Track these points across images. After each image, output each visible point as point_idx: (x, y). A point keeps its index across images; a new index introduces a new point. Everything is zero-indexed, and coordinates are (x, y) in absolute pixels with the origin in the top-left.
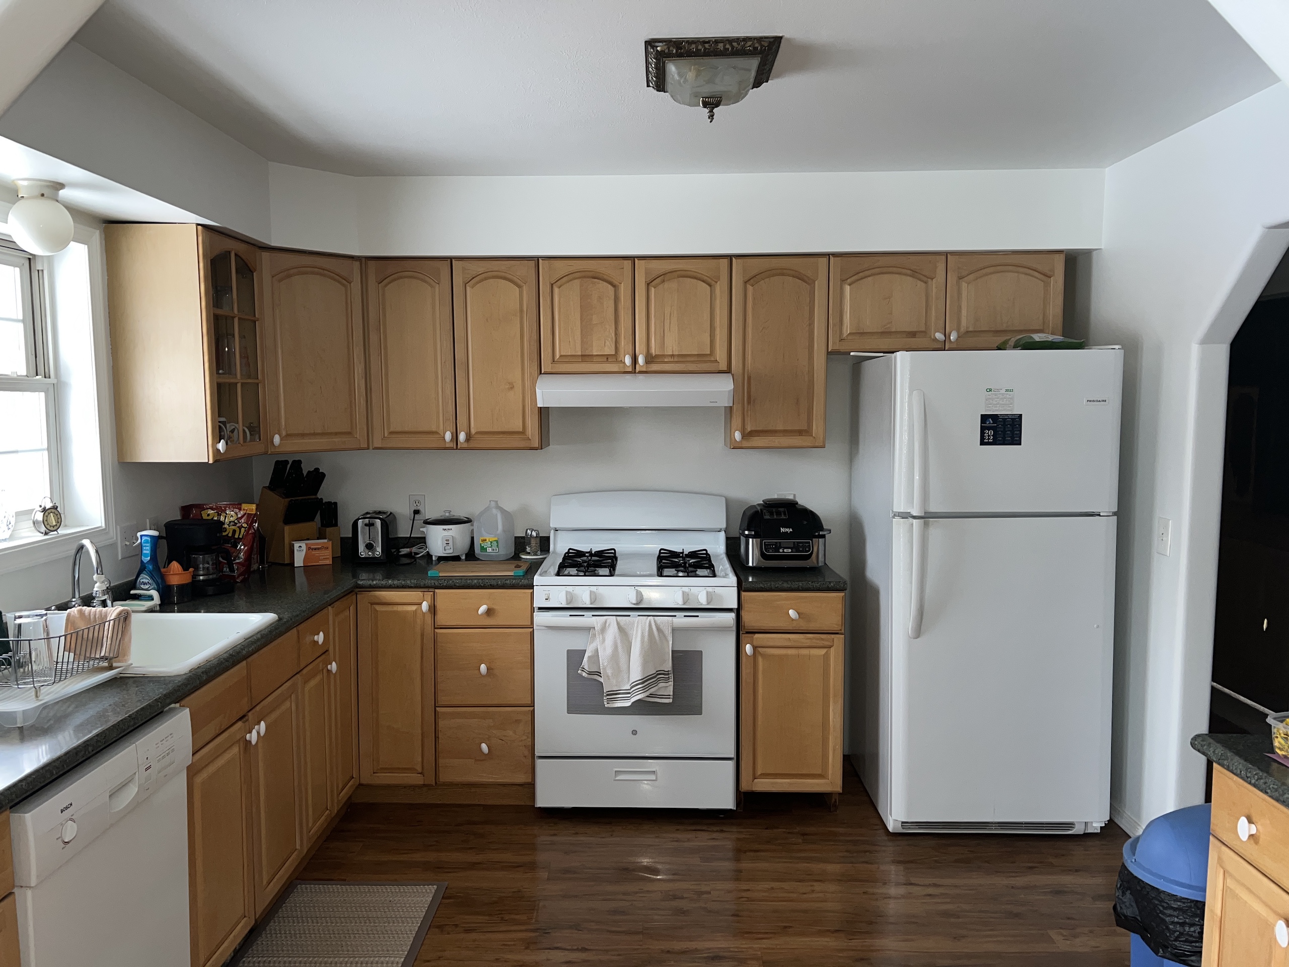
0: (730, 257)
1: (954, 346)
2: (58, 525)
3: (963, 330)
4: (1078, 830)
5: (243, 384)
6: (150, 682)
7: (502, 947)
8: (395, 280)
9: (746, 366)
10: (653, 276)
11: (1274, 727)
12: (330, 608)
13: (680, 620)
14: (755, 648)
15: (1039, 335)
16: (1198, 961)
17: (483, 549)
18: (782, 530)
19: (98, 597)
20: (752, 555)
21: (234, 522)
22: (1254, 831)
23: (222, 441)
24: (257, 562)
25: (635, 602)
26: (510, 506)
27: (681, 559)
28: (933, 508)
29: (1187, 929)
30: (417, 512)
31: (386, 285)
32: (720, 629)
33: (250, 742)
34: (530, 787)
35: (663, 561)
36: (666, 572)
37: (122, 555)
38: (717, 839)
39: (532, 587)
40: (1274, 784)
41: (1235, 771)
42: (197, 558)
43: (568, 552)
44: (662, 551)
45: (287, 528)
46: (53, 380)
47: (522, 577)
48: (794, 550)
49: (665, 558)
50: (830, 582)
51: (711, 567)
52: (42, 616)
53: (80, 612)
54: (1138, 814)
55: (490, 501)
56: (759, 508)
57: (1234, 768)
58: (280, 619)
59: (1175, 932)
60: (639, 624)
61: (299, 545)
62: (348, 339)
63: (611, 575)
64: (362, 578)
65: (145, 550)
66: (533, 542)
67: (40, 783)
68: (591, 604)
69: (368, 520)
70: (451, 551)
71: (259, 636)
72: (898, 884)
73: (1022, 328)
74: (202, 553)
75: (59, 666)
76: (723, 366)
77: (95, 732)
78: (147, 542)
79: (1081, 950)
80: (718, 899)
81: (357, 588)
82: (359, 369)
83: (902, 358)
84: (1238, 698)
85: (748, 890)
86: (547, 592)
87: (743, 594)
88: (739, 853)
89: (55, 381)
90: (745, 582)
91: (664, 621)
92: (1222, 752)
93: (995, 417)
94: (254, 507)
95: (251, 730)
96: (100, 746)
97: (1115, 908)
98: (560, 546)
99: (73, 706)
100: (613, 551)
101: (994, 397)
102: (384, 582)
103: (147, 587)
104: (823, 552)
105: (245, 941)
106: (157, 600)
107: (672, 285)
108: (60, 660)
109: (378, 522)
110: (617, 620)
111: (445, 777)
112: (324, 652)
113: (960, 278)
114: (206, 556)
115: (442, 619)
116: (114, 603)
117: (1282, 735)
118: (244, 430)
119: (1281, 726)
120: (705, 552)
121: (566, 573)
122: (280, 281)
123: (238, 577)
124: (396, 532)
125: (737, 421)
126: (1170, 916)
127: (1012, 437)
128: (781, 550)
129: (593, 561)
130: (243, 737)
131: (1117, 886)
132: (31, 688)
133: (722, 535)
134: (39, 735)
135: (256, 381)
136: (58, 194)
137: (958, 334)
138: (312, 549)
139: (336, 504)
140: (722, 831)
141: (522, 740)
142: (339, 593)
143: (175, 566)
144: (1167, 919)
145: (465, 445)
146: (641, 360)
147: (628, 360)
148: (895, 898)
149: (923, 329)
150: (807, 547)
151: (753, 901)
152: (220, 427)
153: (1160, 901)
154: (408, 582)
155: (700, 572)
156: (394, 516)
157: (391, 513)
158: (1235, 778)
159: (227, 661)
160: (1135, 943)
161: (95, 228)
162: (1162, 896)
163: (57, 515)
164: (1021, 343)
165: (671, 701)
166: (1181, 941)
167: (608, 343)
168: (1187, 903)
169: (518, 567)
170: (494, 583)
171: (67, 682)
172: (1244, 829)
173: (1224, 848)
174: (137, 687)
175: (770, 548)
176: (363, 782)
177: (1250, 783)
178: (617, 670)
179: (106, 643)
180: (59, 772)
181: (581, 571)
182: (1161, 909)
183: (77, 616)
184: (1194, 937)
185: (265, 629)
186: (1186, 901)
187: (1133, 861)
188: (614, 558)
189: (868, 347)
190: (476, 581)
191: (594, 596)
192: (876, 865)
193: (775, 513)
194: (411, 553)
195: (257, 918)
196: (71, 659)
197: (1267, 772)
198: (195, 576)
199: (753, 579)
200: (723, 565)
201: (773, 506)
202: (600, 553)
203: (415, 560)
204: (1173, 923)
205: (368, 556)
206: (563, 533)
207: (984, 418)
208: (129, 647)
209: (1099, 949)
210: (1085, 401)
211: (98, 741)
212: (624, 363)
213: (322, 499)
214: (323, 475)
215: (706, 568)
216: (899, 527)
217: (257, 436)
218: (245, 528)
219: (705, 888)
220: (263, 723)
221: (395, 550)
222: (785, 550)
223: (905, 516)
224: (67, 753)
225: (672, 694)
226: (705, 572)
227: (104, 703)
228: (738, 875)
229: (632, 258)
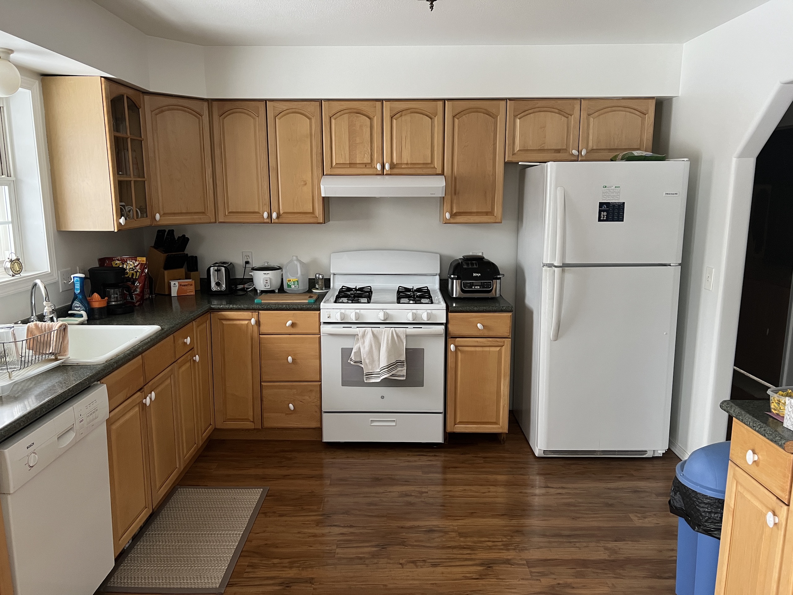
0: (444, 100)
1: (584, 159)
2: (21, 270)
3: (590, 148)
4: (649, 455)
5: (135, 181)
6: (81, 368)
7: (302, 525)
8: (229, 114)
9: (453, 172)
10: (394, 112)
11: (772, 396)
12: (194, 322)
13: (411, 330)
14: (456, 347)
15: (637, 151)
16: (719, 534)
17: (289, 286)
18: (474, 275)
19: (47, 316)
20: (456, 289)
21: (132, 268)
22: (756, 458)
23: (123, 217)
24: (148, 294)
25: (383, 319)
26: (306, 259)
27: (412, 292)
28: (568, 261)
29: (713, 515)
30: (247, 263)
31: (224, 118)
32: (436, 335)
33: (146, 404)
34: (320, 430)
35: (401, 294)
36: (402, 300)
37: (62, 289)
38: (432, 461)
39: (319, 309)
40: (770, 431)
41: (746, 423)
42: (109, 291)
43: (342, 288)
44: (400, 288)
45: (166, 272)
46: (13, 178)
47: (313, 304)
48: (481, 287)
49: (402, 292)
50: (503, 307)
51: (430, 297)
52: (11, 328)
53: (36, 326)
54: (686, 445)
55: (293, 256)
56: (460, 261)
57: (746, 421)
58: (162, 329)
59: (705, 517)
60: (386, 333)
61: (174, 283)
62: (201, 153)
63: (369, 302)
64: (214, 304)
65: (77, 286)
66: (320, 283)
67: (13, 431)
68: (356, 320)
69: (216, 267)
70: (269, 287)
71: (149, 339)
72: (541, 487)
73: (627, 147)
74: (113, 288)
75: (23, 359)
76: (439, 171)
77: (47, 400)
78: (77, 281)
79: (649, 525)
80: (433, 496)
81: (211, 310)
82: (209, 171)
83: (550, 165)
84: (749, 376)
85: (451, 491)
86: (329, 313)
87: (450, 314)
88: (445, 469)
89: (14, 179)
90: (451, 307)
91: (401, 330)
92: (739, 411)
93: (608, 204)
94: (144, 259)
95: (146, 396)
96: (50, 408)
97: (670, 502)
98: (337, 284)
99: (33, 383)
100: (370, 288)
101: (608, 191)
102: (227, 306)
103: (79, 309)
104: (499, 288)
105: (147, 522)
106: (85, 317)
107: (407, 118)
108: (23, 355)
109: (223, 269)
110: (372, 330)
111: (267, 424)
112: (191, 349)
113: (589, 115)
114: (116, 290)
115: (263, 329)
116: (58, 319)
117: (777, 401)
118: (137, 211)
119: (776, 396)
120: (426, 288)
121: (340, 301)
122: (156, 115)
123: (136, 302)
124: (235, 274)
125: (447, 206)
126: (703, 507)
127: (618, 217)
128: (473, 287)
129: (358, 294)
130: (141, 401)
131: (671, 489)
132: (6, 373)
133: (437, 278)
134: (12, 402)
135: (143, 179)
136: (9, 57)
137: (587, 151)
138: (182, 285)
139: (196, 257)
140: (435, 456)
141: (314, 402)
142: (200, 313)
143: (96, 296)
144: (701, 509)
145: (277, 221)
146: (387, 167)
147: (379, 167)
148: (539, 496)
149: (565, 148)
150: (489, 285)
151: (453, 497)
152: (121, 208)
153: (697, 499)
154: (243, 306)
155: (423, 300)
156: (233, 266)
157: (231, 263)
158: (746, 427)
159: (129, 355)
160: (681, 523)
161: (36, 79)
162: (699, 496)
163: (19, 264)
164: (626, 157)
165: (405, 378)
166: (709, 522)
167: (366, 155)
168: (714, 500)
169: (311, 297)
170: (295, 307)
171: (29, 368)
172: (750, 457)
173: (737, 468)
174: (73, 371)
175: (467, 286)
176: (218, 427)
177: (755, 430)
178: (372, 361)
179: (53, 344)
180: (25, 424)
181: (350, 300)
182: (698, 503)
183: (34, 327)
184: (717, 520)
185: (153, 335)
186: (713, 499)
187: (682, 475)
188: (370, 292)
189: (530, 159)
190: (284, 306)
191: (358, 316)
192: (528, 476)
193: (470, 264)
194: (244, 288)
195: (154, 508)
196: (31, 355)
197: (766, 424)
198: (109, 302)
199: (456, 305)
200: (438, 296)
201: (469, 260)
202: (361, 289)
203: (247, 293)
204: (704, 511)
205: (217, 290)
206: (339, 276)
207: (601, 204)
208: (68, 347)
209: (659, 525)
210: (664, 194)
211: (49, 405)
212: (377, 168)
213: (187, 254)
214: (188, 239)
215: (427, 298)
216: (546, 272)
217: (145, 214)
218: (139, 272)
219: (424, 490)
220: (153, 392)
221: (234, 286)
222: (476, 287)
223: (550, 266)
224: (29, 413)
225: (405, 374)
226: (427, 301)
227: (52, 381)
228: (445, 482)
229: (381, 101)
